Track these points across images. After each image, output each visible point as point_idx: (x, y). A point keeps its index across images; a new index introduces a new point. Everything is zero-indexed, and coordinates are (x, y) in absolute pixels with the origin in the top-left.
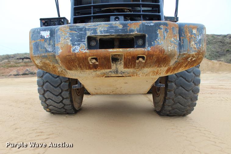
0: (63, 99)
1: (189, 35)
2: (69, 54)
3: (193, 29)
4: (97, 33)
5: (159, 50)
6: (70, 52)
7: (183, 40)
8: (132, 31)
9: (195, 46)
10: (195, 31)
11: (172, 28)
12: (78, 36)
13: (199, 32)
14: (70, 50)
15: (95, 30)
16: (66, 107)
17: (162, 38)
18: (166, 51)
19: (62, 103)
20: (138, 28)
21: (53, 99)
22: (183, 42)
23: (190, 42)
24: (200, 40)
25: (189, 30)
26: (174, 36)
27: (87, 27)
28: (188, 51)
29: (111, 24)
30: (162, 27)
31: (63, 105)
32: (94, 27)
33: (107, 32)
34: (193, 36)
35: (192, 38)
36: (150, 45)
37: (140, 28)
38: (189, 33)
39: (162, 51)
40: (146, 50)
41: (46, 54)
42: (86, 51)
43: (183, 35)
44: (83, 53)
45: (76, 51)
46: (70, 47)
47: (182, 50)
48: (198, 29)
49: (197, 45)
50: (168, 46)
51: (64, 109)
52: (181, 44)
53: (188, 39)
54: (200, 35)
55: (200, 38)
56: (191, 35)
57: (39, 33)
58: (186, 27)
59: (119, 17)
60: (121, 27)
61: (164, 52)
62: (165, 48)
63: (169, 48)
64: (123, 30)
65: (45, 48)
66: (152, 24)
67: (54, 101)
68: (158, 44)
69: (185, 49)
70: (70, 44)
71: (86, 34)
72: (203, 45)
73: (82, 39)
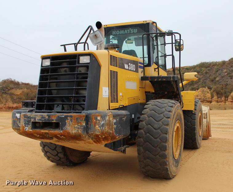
0: (58, 153)
1: (95, 121)
2: (23, 131)
3: (97, 116)
4: (36, 120)
5: (67, 133)
6: (24, 130)
7: (90, 124)
8: (53, 120)
9: (99, 129)
10: (99, 118)
11: (76, 118)
12: (27, 121)
13: (103, 118)
14: (24, 129)
15: (35, 118)
16: (62, 160)
17: (69, 125)
18: (71, 134)
19: (58, 156)
20: (56, 119)
21: (51, 152)
22: (90, 126)
23: (95, 126)
24: (103, 124)
25: (94, 118)
26: (78, 124)
27: (32, 116)
28: (94, 132)
29: (42, 115)
30: (69, 118)
31: (59, 158)
32: (34, 117)
33: (40, 120)
34: (98, 121)
35: (96, 123)
36: (62, 129)
37: (57, 119)
38: (95, 119)
39: (69, 133)
40: (60, 132)
41: (18, 128)
42: (31, 130)
43: (90, 121)
44: (29, 131)
45: (27, 130)
46: (24, 128)
47: (90, 131)
48: (101, 116)
49: (100, 128)
50: (72, 131)
51: (61, 161)
52: (89, 127)
53: (94, 124)
54: (103, 121)
55: (103, 123)
56: (96, 121)
57: (15, 115)
58: (93, 115)
59: (59, 105)
60: (47, 117)
61: (70, 134)
62: (70, 131)
63: (73, 131)
64: (48, 119)
65: (18, 124)
66: (63, 116)
67: (51, 154)
68: (66, 129)
69: (91, 131)
70: (24, 125)
71: (31, 120)
72: (105, 128)
73: (29, 123)
